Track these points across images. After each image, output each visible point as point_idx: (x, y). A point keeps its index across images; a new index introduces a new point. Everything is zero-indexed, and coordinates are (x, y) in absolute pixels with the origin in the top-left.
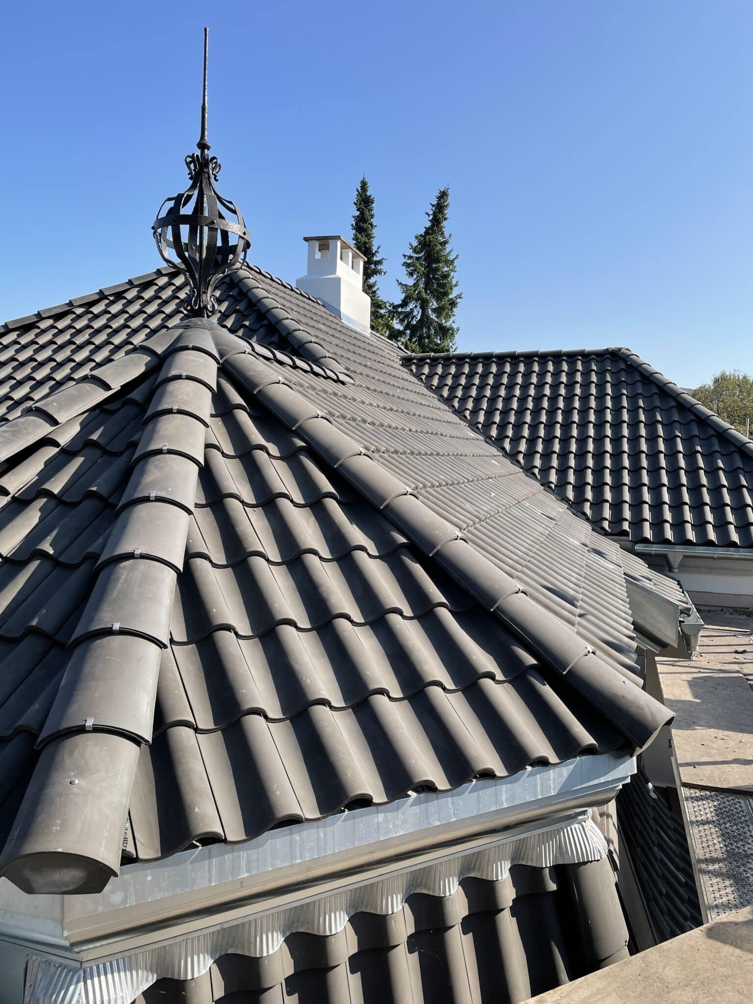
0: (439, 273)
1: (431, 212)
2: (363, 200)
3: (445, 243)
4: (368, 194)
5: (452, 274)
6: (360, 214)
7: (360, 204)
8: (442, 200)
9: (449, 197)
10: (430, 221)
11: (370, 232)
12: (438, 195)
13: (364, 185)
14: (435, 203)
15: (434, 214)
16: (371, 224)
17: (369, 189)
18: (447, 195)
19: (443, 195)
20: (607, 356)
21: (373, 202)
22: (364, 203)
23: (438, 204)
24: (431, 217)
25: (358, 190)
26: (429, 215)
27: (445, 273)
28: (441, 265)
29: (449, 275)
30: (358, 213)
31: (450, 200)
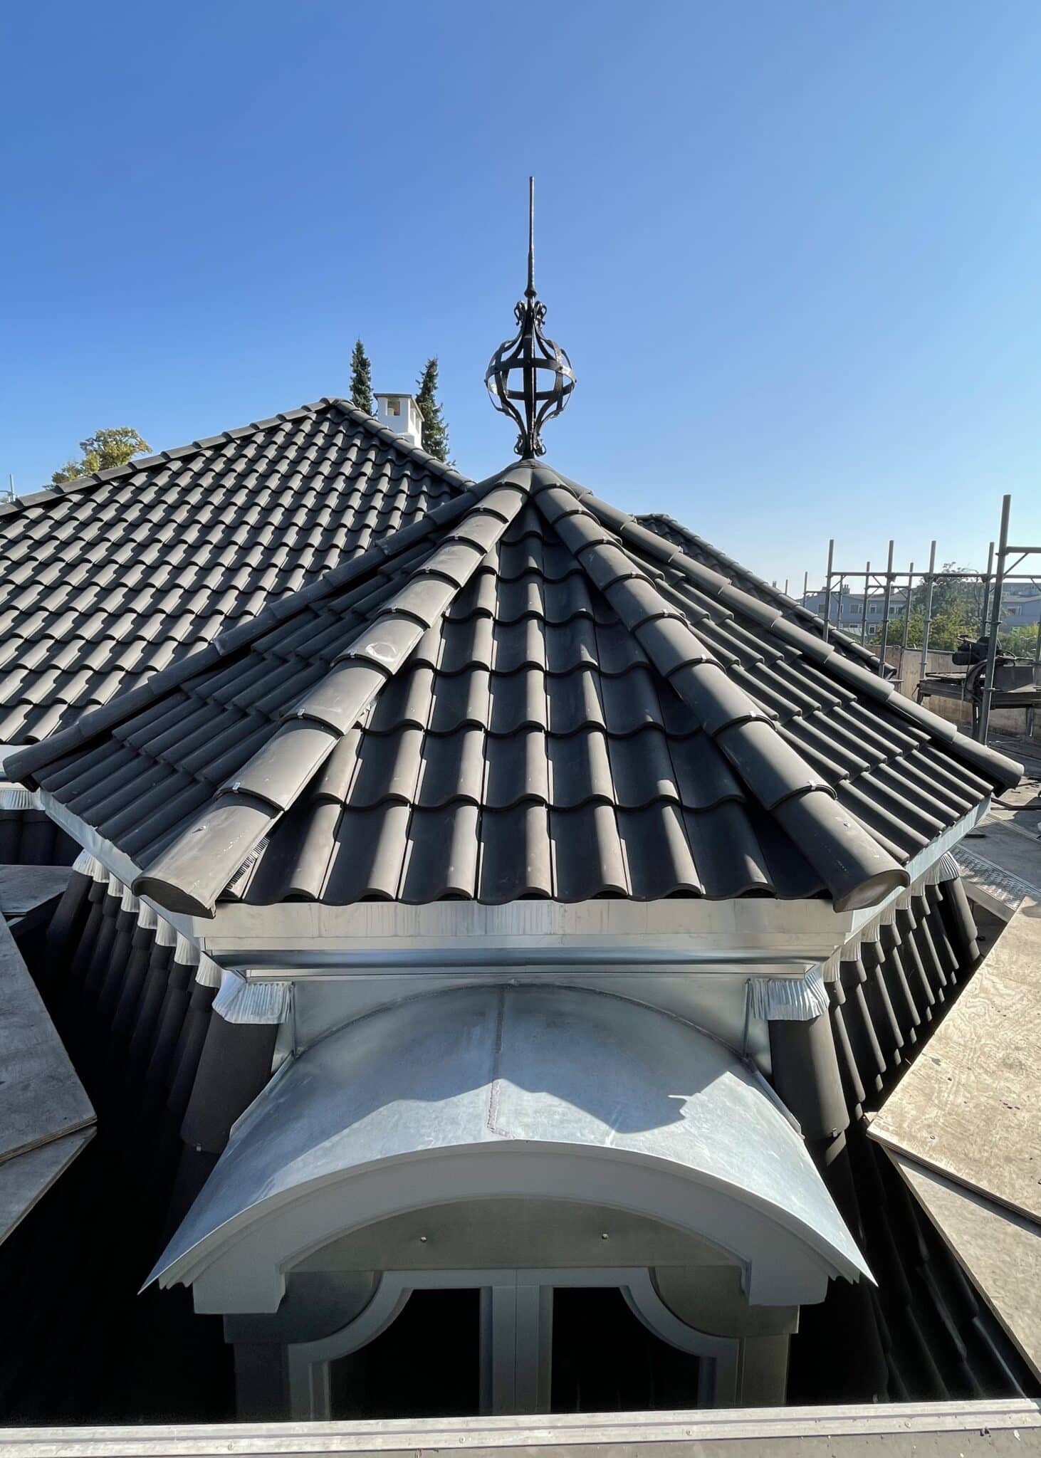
0: (433, 440)
1: (422, 380)
2: (360, 362)
3: (437, 411)
4: (364, 356)
5: (445, 441)
6: (357, 376)
7: (357, 366)
8: (432, 370)
9: (438, 367)
10: (421, 388)
11: (368, 395)
12: (428, 364)
13: (360, 348)
14: (425, 372)
15: (425, 382)
16: (368, 387)
17: (364, 351)
18: (436, 365)
19: (432, 365)
20: (652, 521)
21: (369, 366)
22: (361, 365)
23: (428, 373)
24: (422, 385)
25: (353, 352)
26: (419, 383)
27: (438, 440)
28: (435, 432)
29: (442, 443)
30: (355, 375)
31: (438, 370)
